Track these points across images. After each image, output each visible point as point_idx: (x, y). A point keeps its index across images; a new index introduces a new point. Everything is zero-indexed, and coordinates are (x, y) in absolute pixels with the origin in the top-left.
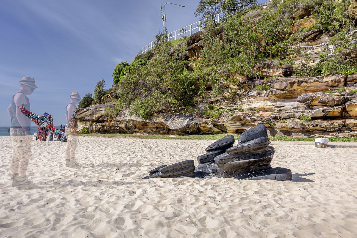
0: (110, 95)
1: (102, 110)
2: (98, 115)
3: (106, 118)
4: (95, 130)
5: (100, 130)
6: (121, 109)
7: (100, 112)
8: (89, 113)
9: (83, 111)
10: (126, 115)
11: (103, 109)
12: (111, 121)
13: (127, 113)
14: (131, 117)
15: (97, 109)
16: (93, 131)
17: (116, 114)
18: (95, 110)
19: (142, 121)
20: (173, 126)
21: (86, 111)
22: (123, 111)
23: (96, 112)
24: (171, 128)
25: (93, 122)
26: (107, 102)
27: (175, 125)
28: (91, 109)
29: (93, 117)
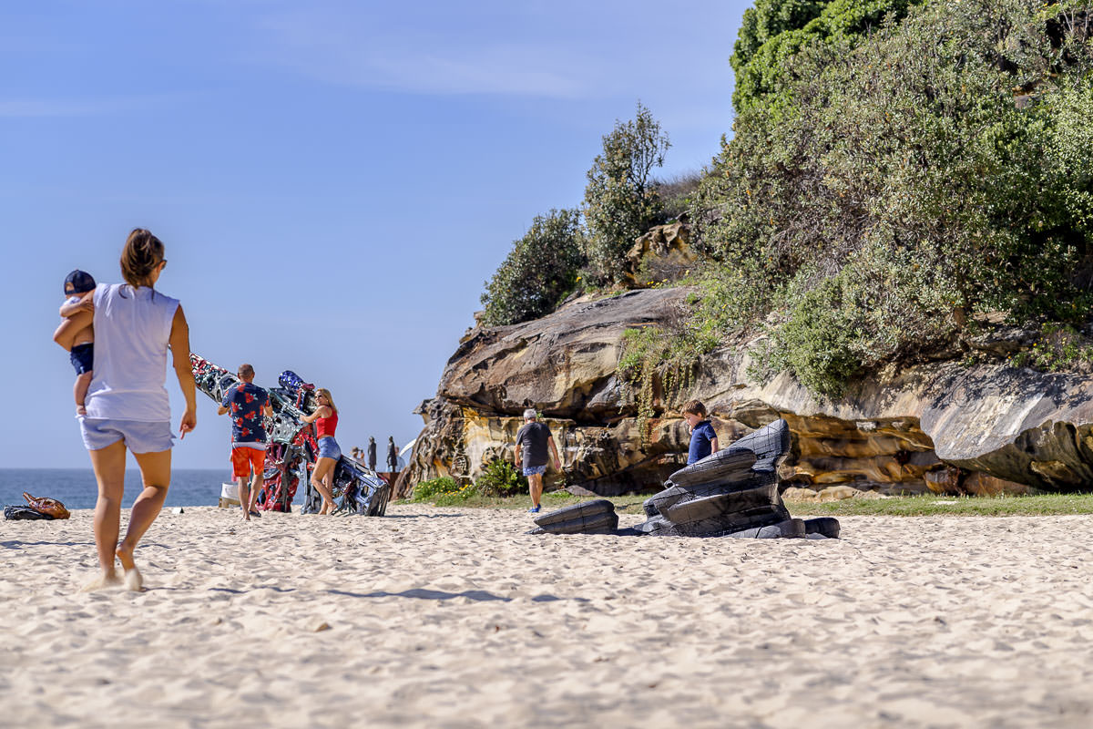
0: (675, 231)
1: (603, 345)
2: (582, 375)
3: (627, 397)
4: (566, 475)
5: (590, 470)
6: (717, 336)
7: (590, 355)
8: (524, 360)
9: (497, 347)
10: (742, 375)
11: (610, 337)
12: (659, 412)
13: (747, 360)
14: (763, 387)
15: (578, 335)
16: (552, 476)
17: (683, 365)
18: (562, 343)
19: (815, 415)
20: (953, 444)
21: (511, 346)
22: (726, 349)
23: (571, 355)
24: (942, 451)
25: (551, 421)
26: (656, 282)
27: (965, 435)
28: (544, 338)
29: (551, 385)
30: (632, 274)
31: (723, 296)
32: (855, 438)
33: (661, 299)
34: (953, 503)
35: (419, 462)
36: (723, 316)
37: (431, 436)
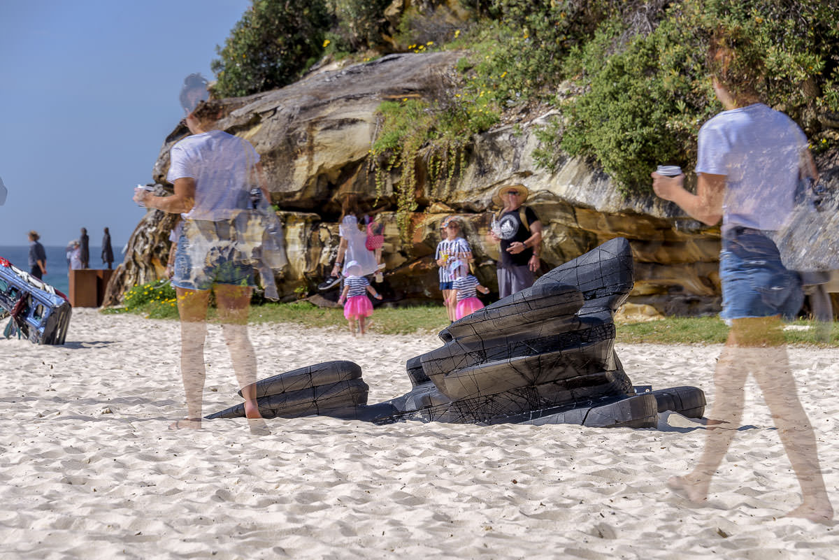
1: (354, 122)
2: (328, 159)
3: (383, 187)
4: (307, 280)
6: (496, 110)
7: (339, 133)
9: (225, 124)
10: (527, 160)
11: (364, 112)
12: (422, 206)
13: (533, 141)
14: (554, 174)
15: (323, 109)
16: (290, 283)
17: (453, 147)
18: (303, 119)
19: (621, 212)
20: (804, 252)
21: (242, 122)
22: (506, 127)
23: (315, 134)
24: (791, 260)
25: (290, 215)
26: (419, 45)
27: (821, 239)
28: (283, 112)
29: (290, 170)
30: (390, 36)
31: (503, 62)
32: (668, 240)
33: (425, 65)
34: (807, 328)
35: (135, 261)
36: (503, 87)
37: (149, 230)
